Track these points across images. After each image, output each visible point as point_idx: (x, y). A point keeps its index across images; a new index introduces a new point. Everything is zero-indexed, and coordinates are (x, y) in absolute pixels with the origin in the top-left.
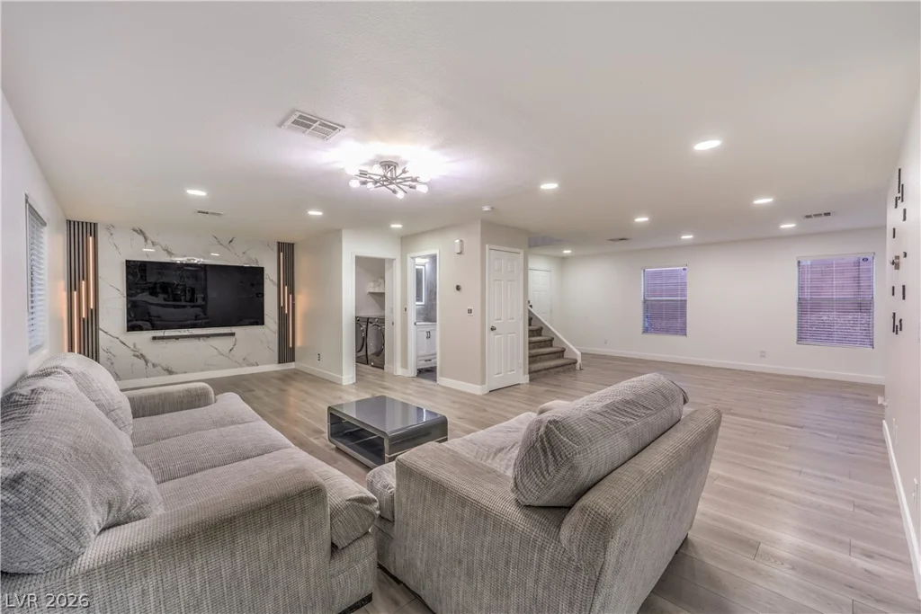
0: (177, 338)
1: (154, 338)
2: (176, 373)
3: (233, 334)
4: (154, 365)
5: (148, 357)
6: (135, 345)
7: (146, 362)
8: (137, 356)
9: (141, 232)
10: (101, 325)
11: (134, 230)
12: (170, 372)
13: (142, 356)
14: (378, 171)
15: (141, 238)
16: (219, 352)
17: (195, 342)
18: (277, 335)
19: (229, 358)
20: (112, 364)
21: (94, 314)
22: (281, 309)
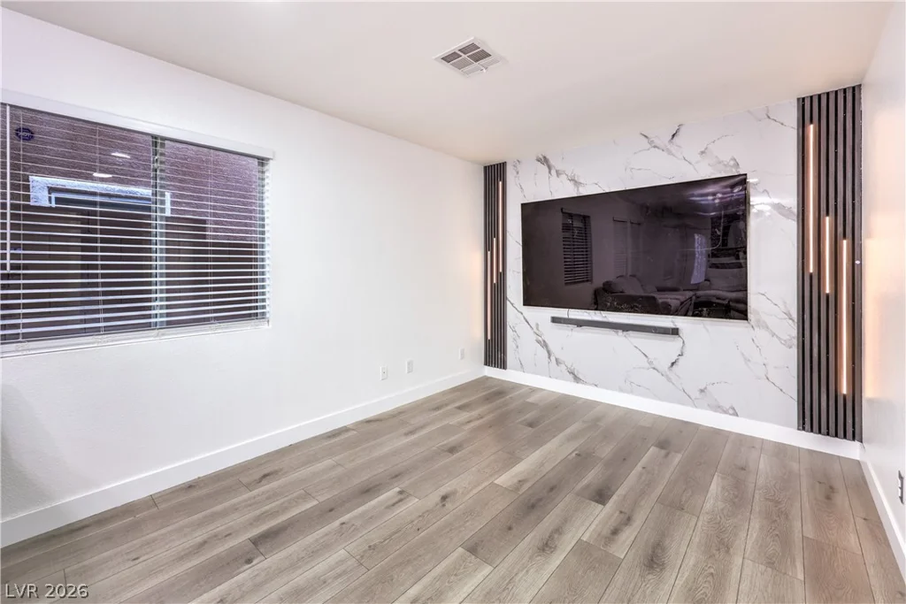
1: (555, 320)
2: (584, 383)
3: (675, 332)
4: (558, 362)
5: (551, 347)
6: (537, 325)
7: (549, 353)
8: (538, 342)
9: (544, 160)
10: (508, 296)
11: (539, 160)
12: (577, 379)
13: (544, 344)
15: (545, 168)
16: (651, 363)
18: (793, 353)
19: (669, 380)
20: (517, 347)
21: (502, 279)
22: (808, 285)
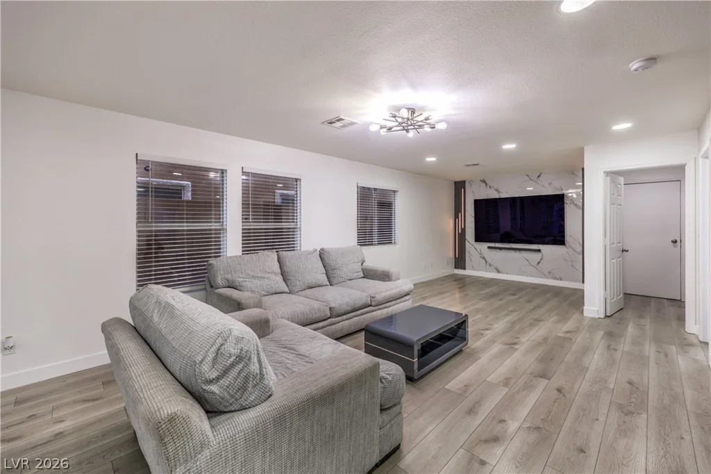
0: (500, 249)
1: (489, 247)
2: (502, 273)
3: (539, 251)
4: (490, 265)
5: (487, 259)
6: (481, 250)
7: (486, 262)
8: (481, 257)
9: (484, 181)
10: (467, 238)
11: (481, 181)
12: (499, 272)
13: (484, 258)
14: (405, 113)
15: (484, 185)
16: (529, 263)
17: (512, 253)
18: (581, 256)
19: (538, 269)
20: (471, 260)
21: (464, 230)
